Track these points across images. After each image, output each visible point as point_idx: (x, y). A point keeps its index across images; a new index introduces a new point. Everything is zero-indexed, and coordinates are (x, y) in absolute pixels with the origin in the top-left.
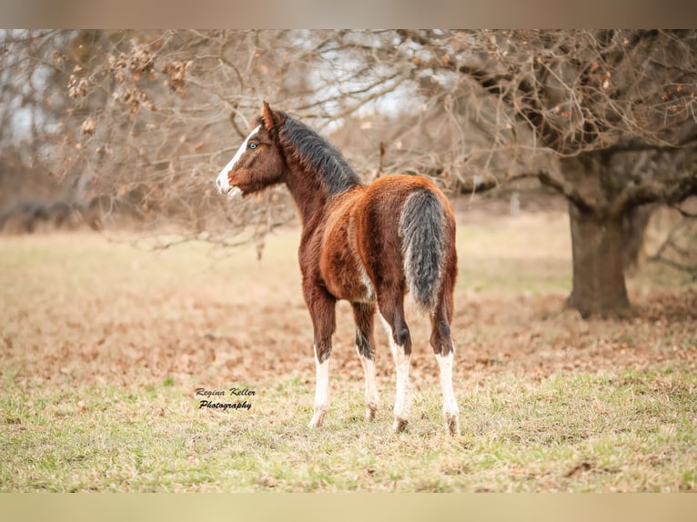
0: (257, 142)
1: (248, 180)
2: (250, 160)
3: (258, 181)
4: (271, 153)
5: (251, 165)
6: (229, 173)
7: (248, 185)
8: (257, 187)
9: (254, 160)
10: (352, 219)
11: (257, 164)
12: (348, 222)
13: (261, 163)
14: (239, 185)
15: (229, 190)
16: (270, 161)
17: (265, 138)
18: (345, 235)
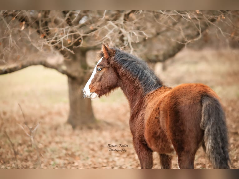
0: (101, 67)
1: (100, 88)
2: (99, 77)
3: (105, 88)
4: (110, 72)
5: (100, 80)
6: (90, 86)
7: (100, 91)
8: (105, 91)
9: (101, 77)
10: (161, 112)
11: (103, 79)
12: (159, 113)
13: (105, 78)
14: (96, 92)
15: (91, 95)
16: (110, 76)
17: (105, 64)
18: (159, 121)
